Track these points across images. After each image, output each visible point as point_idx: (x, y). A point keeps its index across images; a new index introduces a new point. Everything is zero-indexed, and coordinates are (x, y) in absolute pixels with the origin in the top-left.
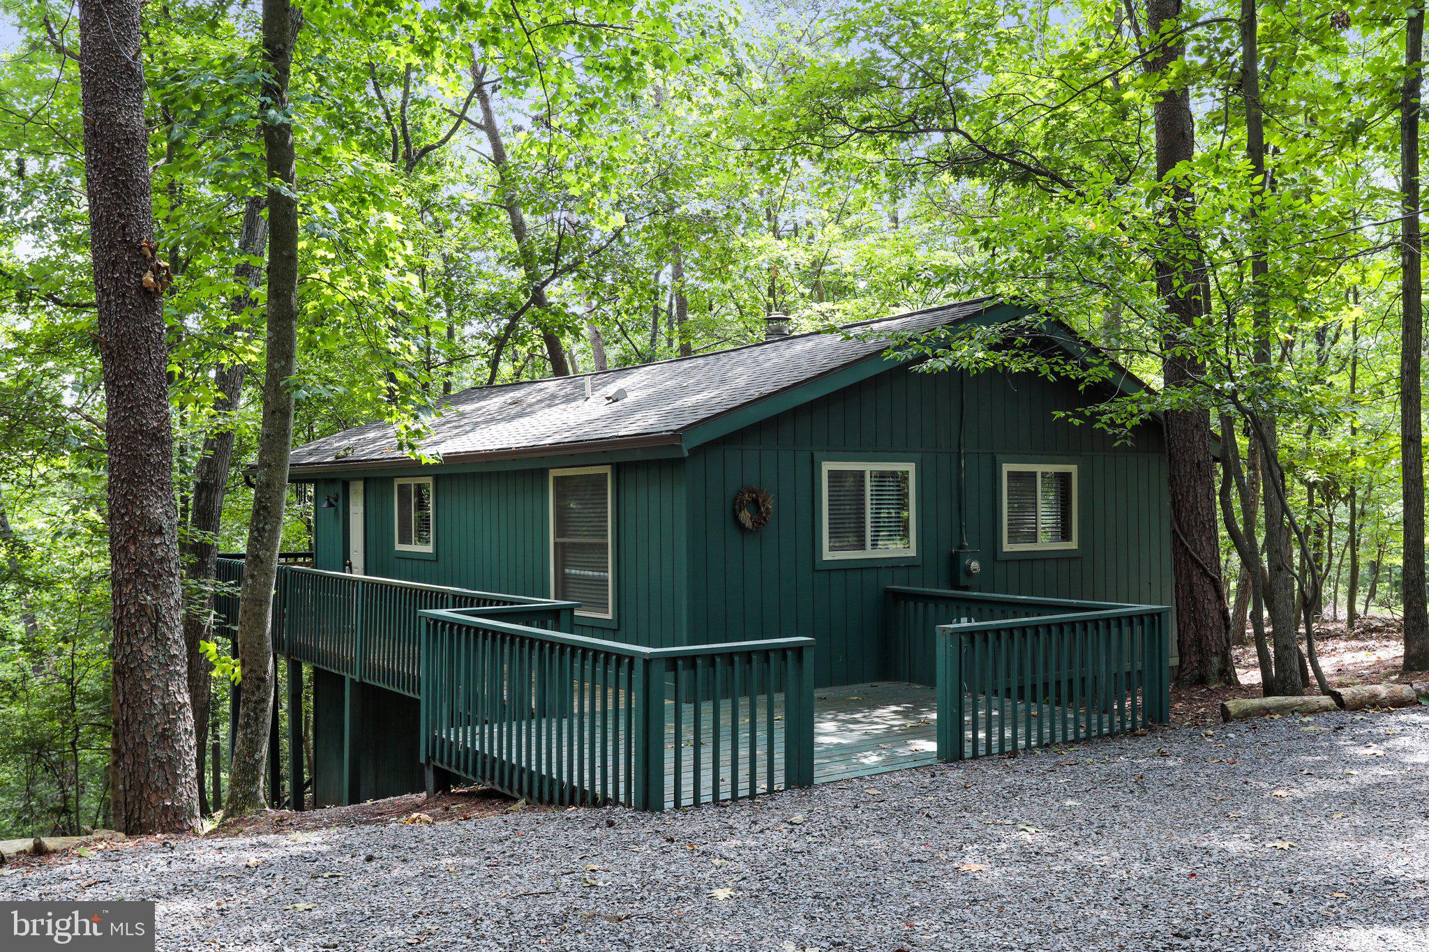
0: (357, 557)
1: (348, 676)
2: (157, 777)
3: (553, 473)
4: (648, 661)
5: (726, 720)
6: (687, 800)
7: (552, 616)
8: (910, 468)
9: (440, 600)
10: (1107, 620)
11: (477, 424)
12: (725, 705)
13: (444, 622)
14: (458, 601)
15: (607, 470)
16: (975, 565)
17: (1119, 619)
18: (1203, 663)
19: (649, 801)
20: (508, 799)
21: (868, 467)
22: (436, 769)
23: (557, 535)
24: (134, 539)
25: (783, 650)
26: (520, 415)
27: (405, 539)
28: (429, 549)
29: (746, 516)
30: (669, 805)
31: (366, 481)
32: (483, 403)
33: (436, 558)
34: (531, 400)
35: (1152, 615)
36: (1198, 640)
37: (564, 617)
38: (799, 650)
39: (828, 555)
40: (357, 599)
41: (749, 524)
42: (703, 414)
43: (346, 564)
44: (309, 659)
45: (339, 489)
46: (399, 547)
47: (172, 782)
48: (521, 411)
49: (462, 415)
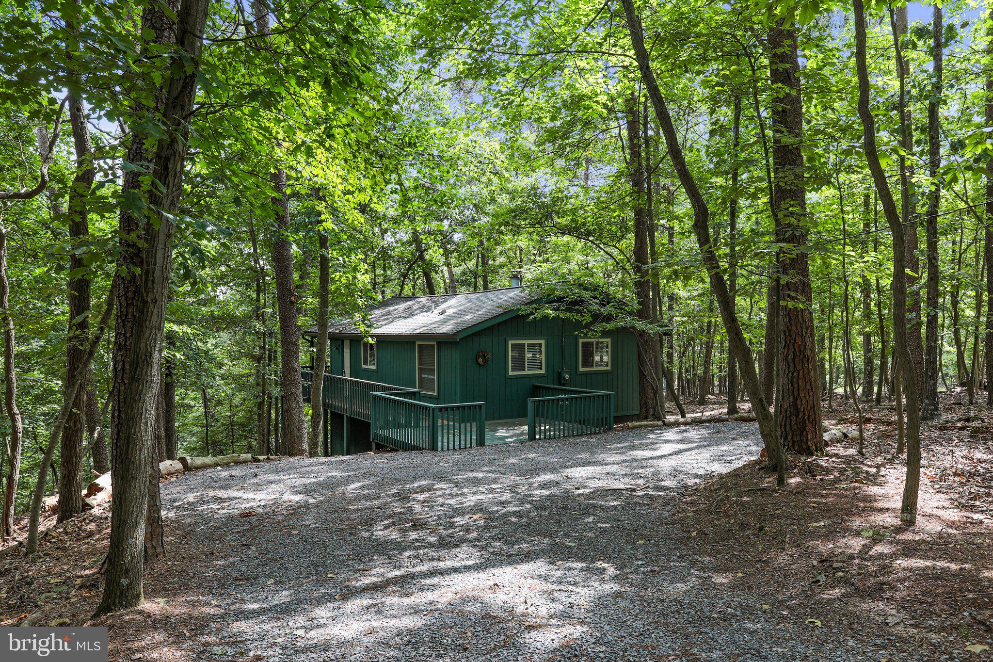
0: (347, 369)
1: (345, 415)
2: (297, 441)
3: (418, 343)
4: (434, 409)
5: (468, 429)
6: (445, 448)
7: (413, 395)
8: (543, 342)
9: (377, 388)
10: (594, 397)
11: (394, 318)
12: (468, 425)
13: (378, 396)
14: (384, 389)
15: (435, 343)
16: (567, 376)
17: (598, 396)
18: (647, 411)
19: (434, 448)
20: (397, 451)
21: (526, 342)
22: (376, 443)
23: (419, 364)
24: (289, 373)
25: (475, 406)
26: (410, 316)
27: (365, 363)
28: (374, 367)
29: (480, 360)
30: (440, 449)
31: (351, 341)
32: (396, 307)
33: (376, 371)
34: (415, 307)
35: (607, 395)
36: (646, 403)
37: (417, 395)
38: (480, 406)
39: (511, 373)
40: (347, 385)
41: (481, 363)
42: (465, 326)
43: (343, 372)
44: (330, 408)
45: (340, 342)
46: (363, 366)
47: (301, 442)
48: (410, 314)
49: (389, 312)
